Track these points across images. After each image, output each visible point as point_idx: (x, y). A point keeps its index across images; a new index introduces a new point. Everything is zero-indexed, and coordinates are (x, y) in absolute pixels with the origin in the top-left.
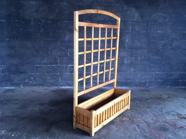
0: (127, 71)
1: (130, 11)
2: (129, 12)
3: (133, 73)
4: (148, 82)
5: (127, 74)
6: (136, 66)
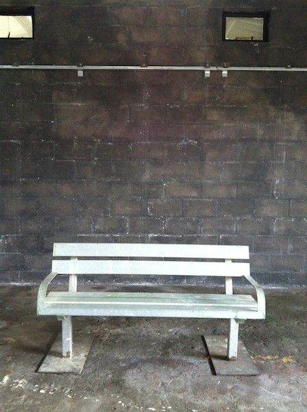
0: (279, 250)
1: (283, 118)
2: (280, 121)
3: (293, 254)
5: (280, 256)
6: (298, 237)
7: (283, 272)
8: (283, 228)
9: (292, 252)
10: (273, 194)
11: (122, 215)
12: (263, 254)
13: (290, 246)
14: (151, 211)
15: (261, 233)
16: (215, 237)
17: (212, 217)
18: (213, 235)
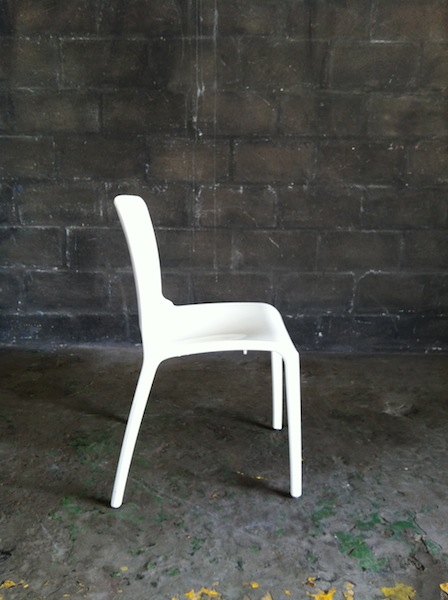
0: (210, 263)
3: (242, 273)
4: (326, 319)
5: (213, 278)
8: (218, 210)
9: (240, 267)
10: (190, 123)
13: (237, 255)
16: (54, 232)
18: (48, 227)
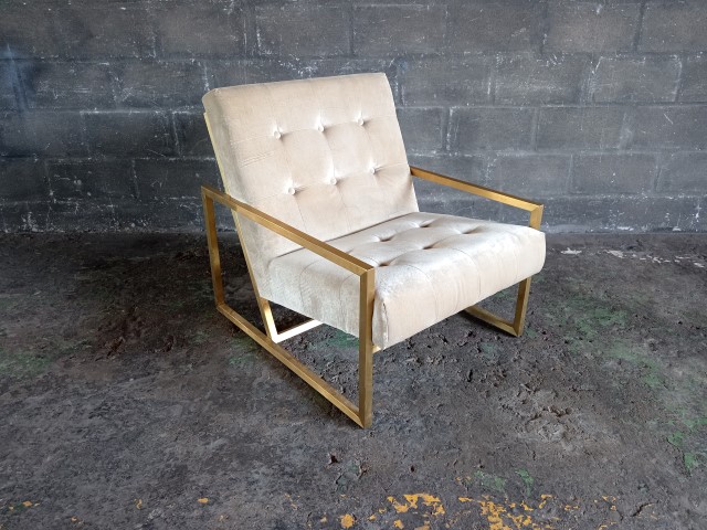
0: (596, 142)
3: (630, 152)
5: (596, 158)
6: (651, 107)
7: (599, 197)
8: (614, 84)
9: (627, 147)
11: (188, 55)
12: (556, 152)
13: (627, 133)
14: (267, 43)
15: (556, 99)
16: (437, 112)
17: (432, 56)
18: (431, 107)
